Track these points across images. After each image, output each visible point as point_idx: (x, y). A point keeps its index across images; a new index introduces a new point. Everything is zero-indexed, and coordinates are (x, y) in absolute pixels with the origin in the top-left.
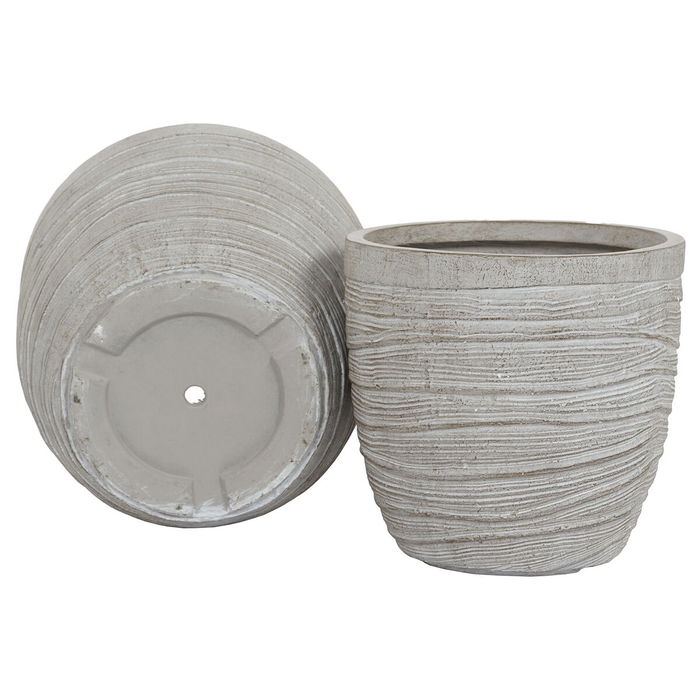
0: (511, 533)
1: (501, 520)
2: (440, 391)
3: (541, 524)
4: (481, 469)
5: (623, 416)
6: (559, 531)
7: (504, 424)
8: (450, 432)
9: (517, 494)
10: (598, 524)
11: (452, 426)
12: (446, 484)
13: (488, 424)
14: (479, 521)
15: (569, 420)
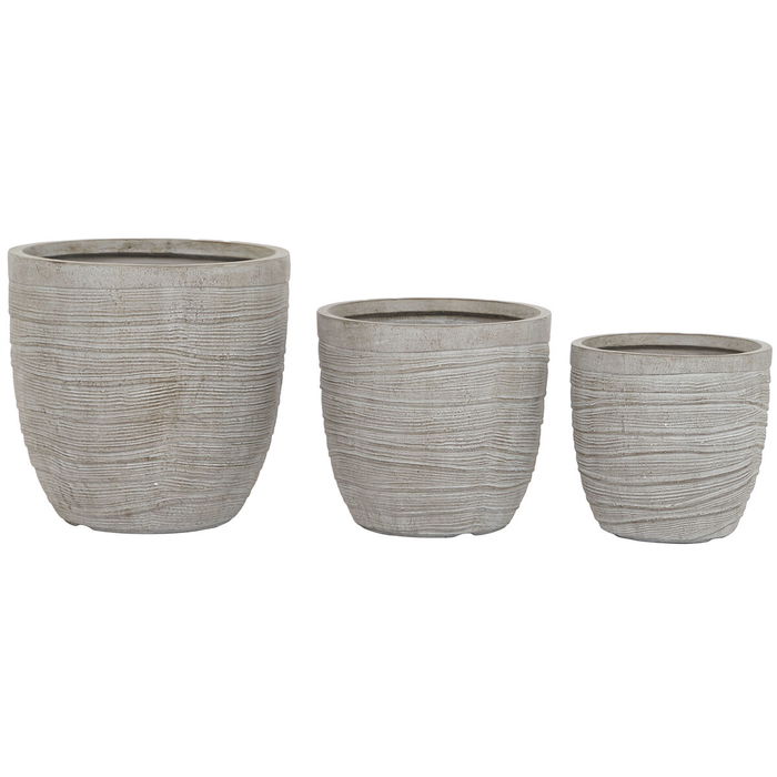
0: (670, 517)
1: (665, 509)
2: (631, 434)
3: (689, 511)
4: (654, 479)
5: (736, 449)
6: (699, 516)
7: (668, 452)
8: (637, 457)
9: (675, 494)
10: (721, 512)
11: (637, 454)
12: (634, 488)
13: (658, 453)
14: (652, 510)
15: (706, 451)
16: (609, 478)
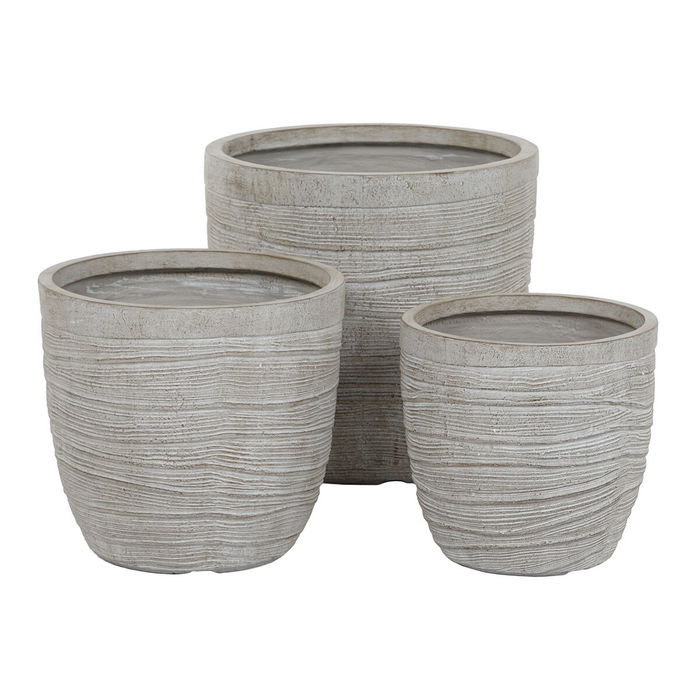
16: (435, 491)
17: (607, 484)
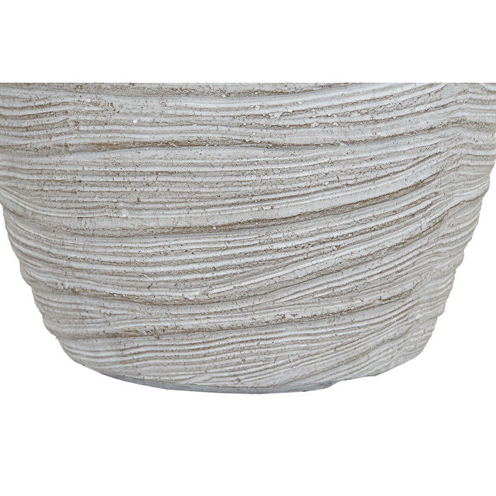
0: (203, 323)
1: (185, 303)
3: (253, 309)
4: (150, 219)
5: (384, 134)
6: (282, 321)
7: (180, 145)
8: (98, 156)
9: (207, 260)
10: (349, 311)
11: (99, 147)
12: (99, 242)
13: (154, 145)
14: (151, 303)
15: (287, 140)
16: (40, 210)
17: (418, 186)
